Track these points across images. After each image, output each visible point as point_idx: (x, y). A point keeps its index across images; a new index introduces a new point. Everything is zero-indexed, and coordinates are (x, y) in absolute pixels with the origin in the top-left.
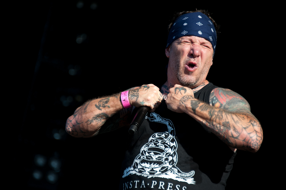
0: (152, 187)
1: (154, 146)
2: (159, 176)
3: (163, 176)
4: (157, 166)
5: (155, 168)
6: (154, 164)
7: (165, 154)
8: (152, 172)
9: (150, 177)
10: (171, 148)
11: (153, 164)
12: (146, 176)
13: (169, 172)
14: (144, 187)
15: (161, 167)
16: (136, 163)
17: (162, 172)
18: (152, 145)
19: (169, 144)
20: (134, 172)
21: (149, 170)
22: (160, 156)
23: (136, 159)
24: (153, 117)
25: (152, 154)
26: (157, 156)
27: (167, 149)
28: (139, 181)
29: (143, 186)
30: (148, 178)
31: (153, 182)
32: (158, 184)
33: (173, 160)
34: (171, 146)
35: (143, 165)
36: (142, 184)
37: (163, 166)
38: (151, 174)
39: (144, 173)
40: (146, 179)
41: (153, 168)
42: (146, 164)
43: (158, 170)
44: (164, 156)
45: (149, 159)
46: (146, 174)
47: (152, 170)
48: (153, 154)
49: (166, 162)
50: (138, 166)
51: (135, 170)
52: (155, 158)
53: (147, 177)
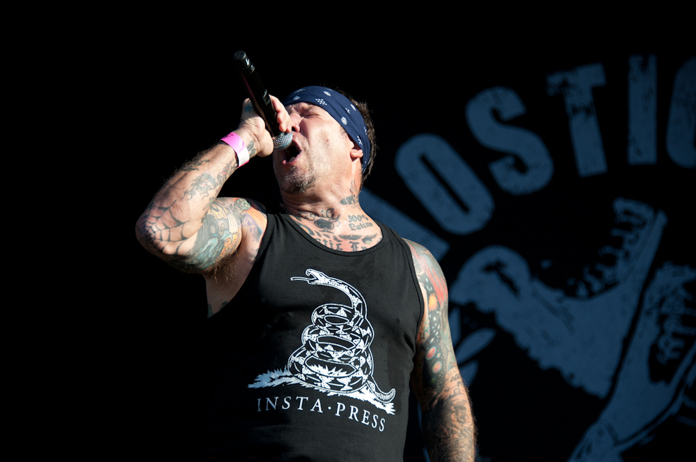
0: (338, 414)
1: (330, 334)
2: (348, 395)
3: (355, 395)
4: (344, 374)
5: (340, 378)
6: (336, 370)
7: (354, 350)
8: (335, 384)
9: (332, 393)
10: (364, 338)
11: (334, 369)
12: (324, 391)
13: (364, 389)
14: (320, 411)
15: (351, 377)
16: (298, 364)
17: (355, 387)
18: (325, 332)
19: (358, 331)
20: (294, 381)
21: (329, 380)
22: (346, 353)
23: (294, 355)
24: (311, 276)
25: (329, 348)
26: (340, 354)
27: (356, 341)
28: (307, 398)
29: (317, 409)
30: (329, 395)
31: (339, 404)
32: (348, 410)
33: (366, 364)
34: (363, 335)
35: (314, 368)
36: (315, 405)
37: (354, 375)
38: (333, 388)
39: (319, 384)
40: (323, 396)
41: (335, 378)
42: (320, 368)
43: (346, 381)
44: (352, 355)
45: (327, 359)
46: (324, 385)
47: (335, 381)
48: (332, 349)
49: (357, 367)
50: (303, 369)
51: (297, 377)
52: (336, 356)
53: (327, 393)
